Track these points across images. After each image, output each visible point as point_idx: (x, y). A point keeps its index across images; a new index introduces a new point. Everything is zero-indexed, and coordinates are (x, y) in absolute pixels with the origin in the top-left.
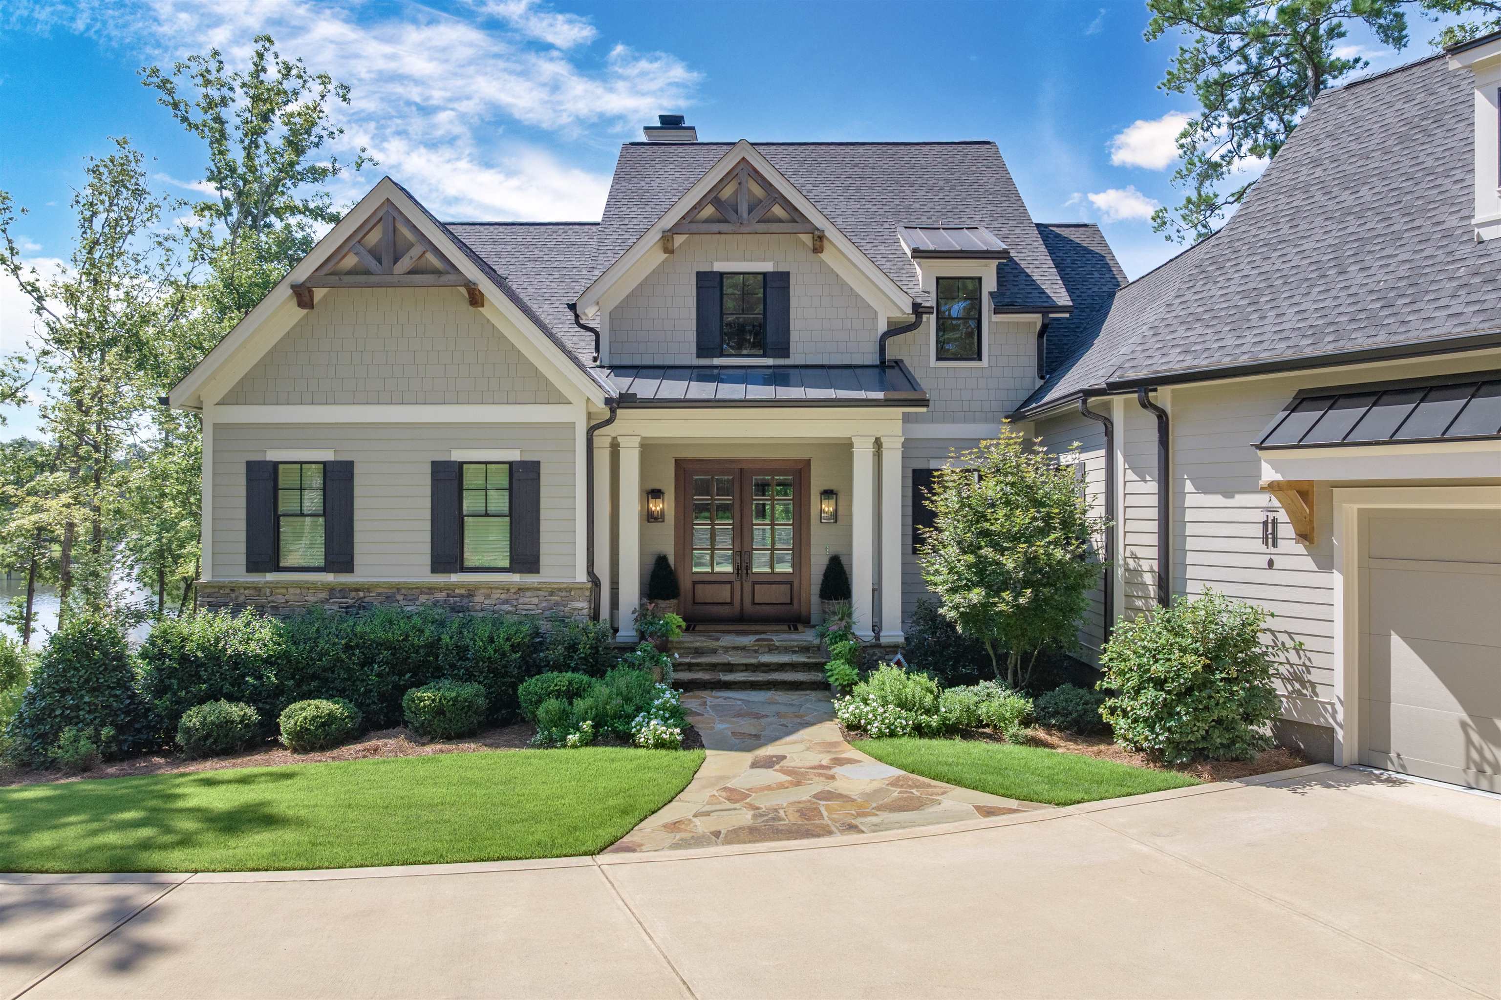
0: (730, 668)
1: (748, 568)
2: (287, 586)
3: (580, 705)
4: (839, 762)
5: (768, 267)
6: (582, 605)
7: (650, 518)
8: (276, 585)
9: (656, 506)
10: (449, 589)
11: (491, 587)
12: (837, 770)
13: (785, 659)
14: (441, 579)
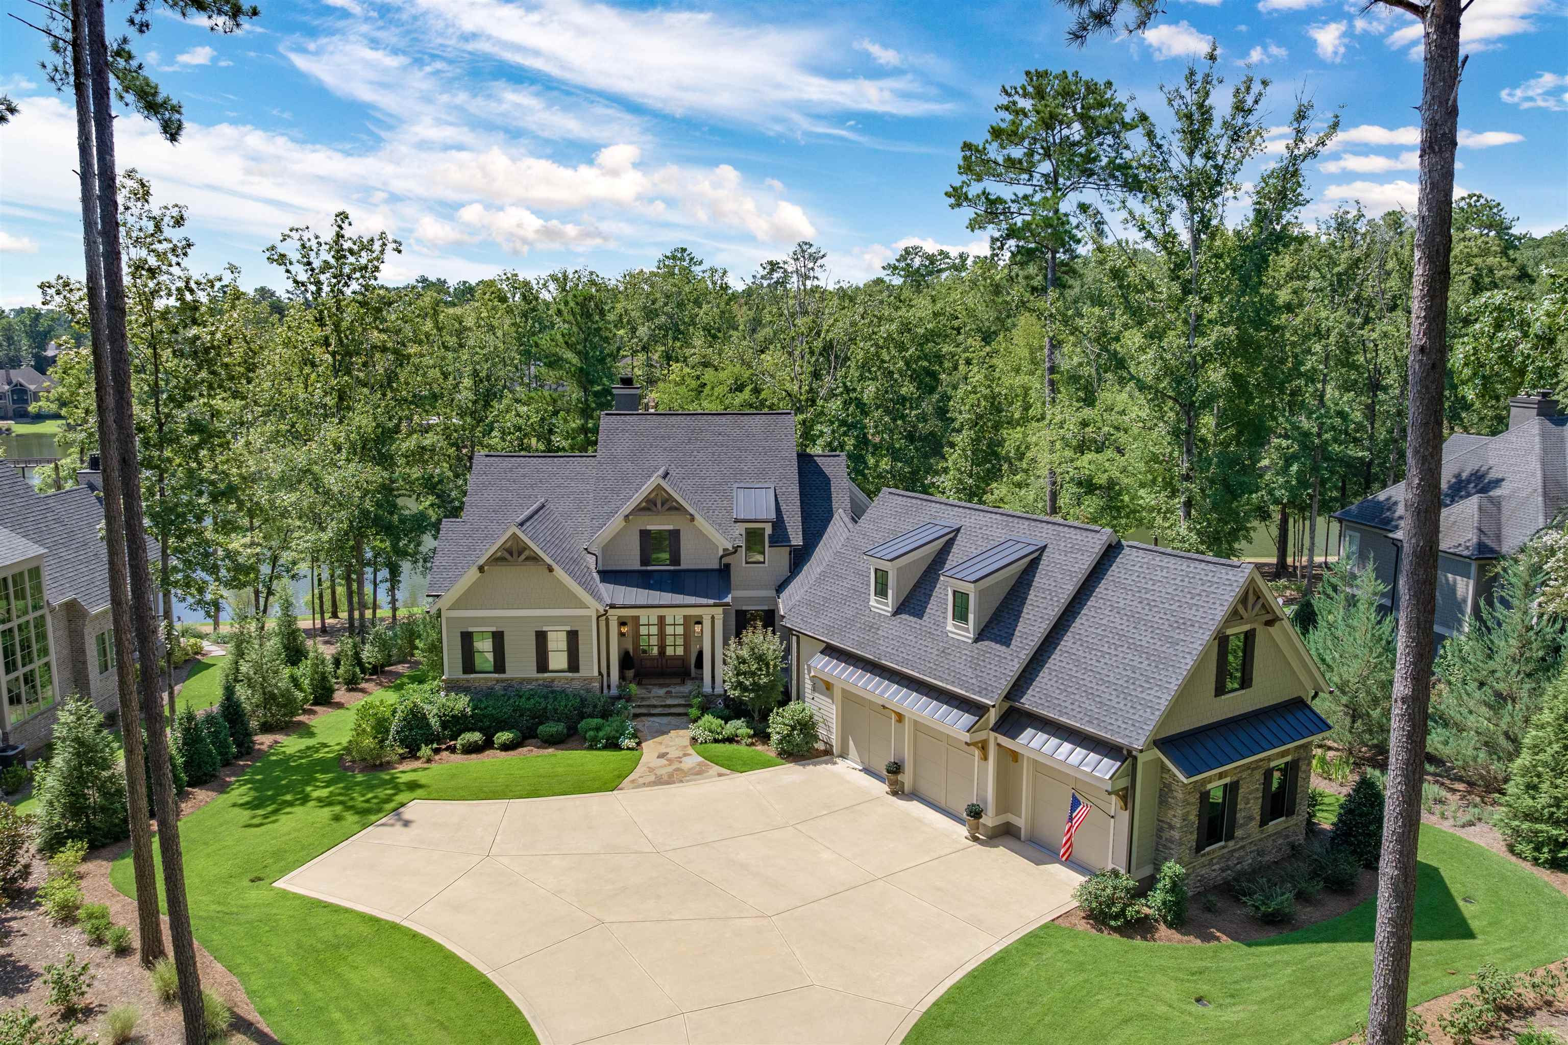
0: (655, 706)
1: (665, 653)
2: (480, 679)
3: (601, 734)
4: (685, 755)
5: (671, 527)
6: (597, 685)
7: (622, 635)
8: (474, 679)
9: (624, 630)
10: (544, 679)
11: (560, 678)
12: (684, 759)
13: (676, 702)
14: (540, 675)
